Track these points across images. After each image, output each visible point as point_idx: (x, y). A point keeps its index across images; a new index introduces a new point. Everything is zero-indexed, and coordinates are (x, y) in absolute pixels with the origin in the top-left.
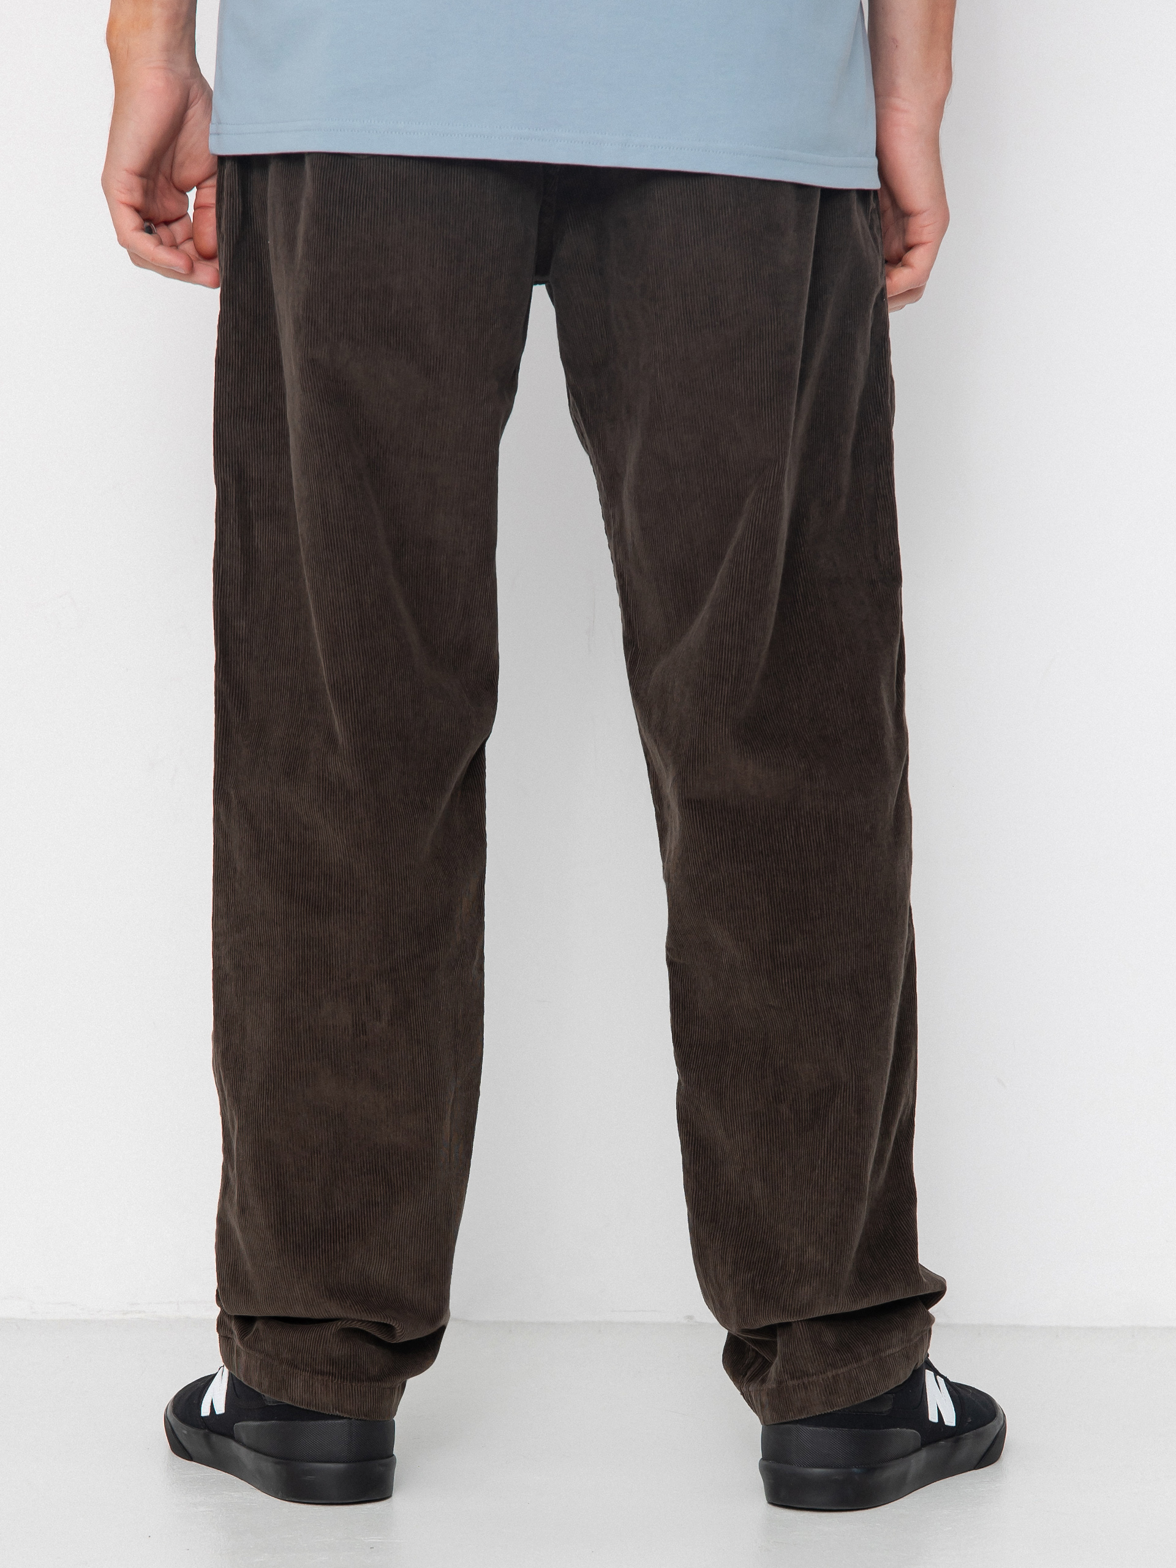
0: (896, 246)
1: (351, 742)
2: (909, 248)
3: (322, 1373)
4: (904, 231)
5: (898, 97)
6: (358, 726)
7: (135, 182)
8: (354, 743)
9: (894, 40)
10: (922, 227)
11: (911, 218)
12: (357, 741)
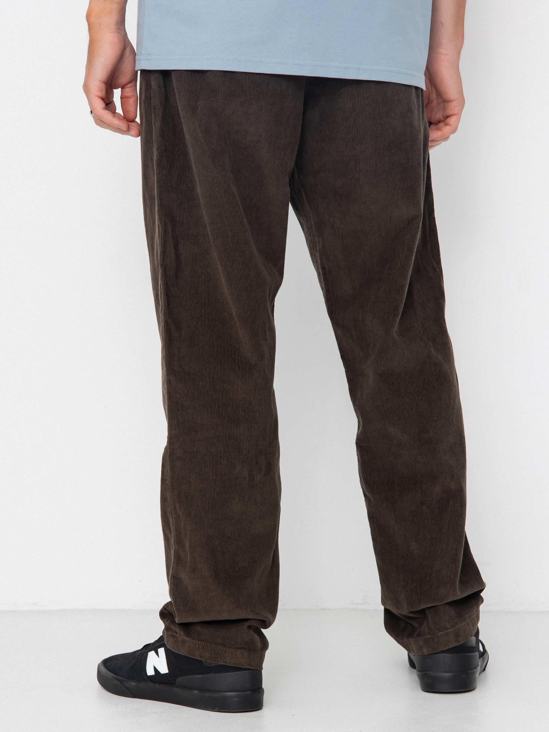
0: (439, 115)
1: (250, 341)
2: (448, 117)
3: (240, 648)
4: (444, 109)
5: (443, 49)
6: (253, 334)
7: (103, 86)
8: (251, 341)
9: (442, 23)
10: (453, 108)
11: (449, 103)
12: (253, 341)
